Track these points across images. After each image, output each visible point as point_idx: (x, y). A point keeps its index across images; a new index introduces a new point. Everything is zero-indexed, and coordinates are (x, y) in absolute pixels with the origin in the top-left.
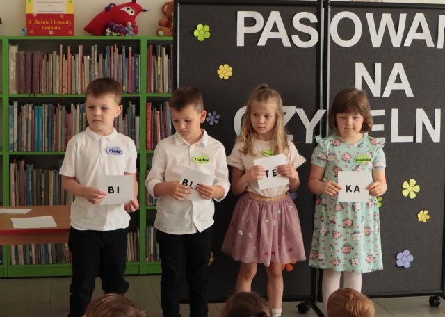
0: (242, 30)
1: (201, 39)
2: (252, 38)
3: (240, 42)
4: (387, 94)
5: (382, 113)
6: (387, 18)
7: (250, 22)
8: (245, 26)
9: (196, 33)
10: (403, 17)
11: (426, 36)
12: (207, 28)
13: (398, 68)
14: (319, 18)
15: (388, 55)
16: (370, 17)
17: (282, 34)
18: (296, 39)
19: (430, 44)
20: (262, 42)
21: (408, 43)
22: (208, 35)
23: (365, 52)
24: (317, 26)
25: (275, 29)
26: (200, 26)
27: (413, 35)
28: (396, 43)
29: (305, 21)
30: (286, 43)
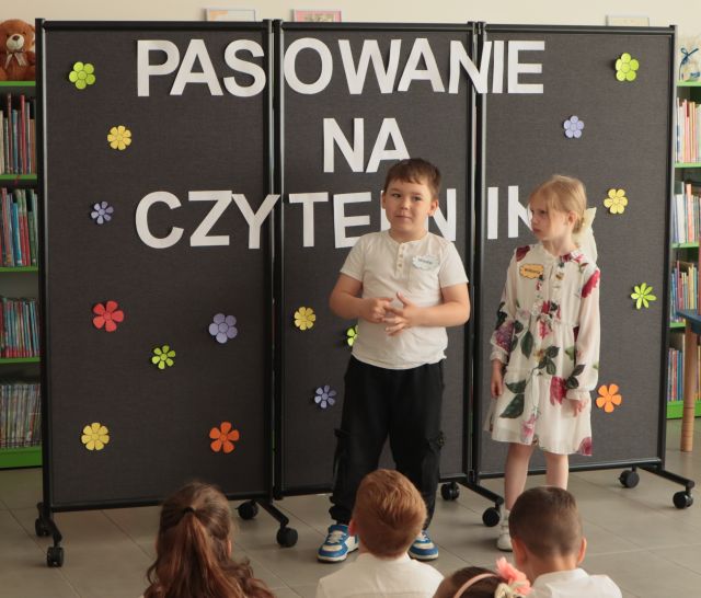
0: (145, 71)
1: (80, 86)
2: (161, 84)
3: (143, 90)
4: (373, 167)
5: (365, 197)
6: (371, 47)
7: (158, 58)
8: (150, 64)
9: (73, 77)
10: (396, 46)
11: (432, 74)
12: (90, 68)
13: (390, 126)
14: (266, 49)
15: (373, 105)
16: (345, 46)
17: (209, 76)
18: (230, 83)
19: (438, 87)
20: (177, 89)
21: (404, 87)
22: (91, 80)
23: (338, 102)
24: (263, 62)
25: (197, 68)
26: (78, 66)
27: (411, 73)
28: (386, 86)
29: (244, 55)
30: (216, 90)
